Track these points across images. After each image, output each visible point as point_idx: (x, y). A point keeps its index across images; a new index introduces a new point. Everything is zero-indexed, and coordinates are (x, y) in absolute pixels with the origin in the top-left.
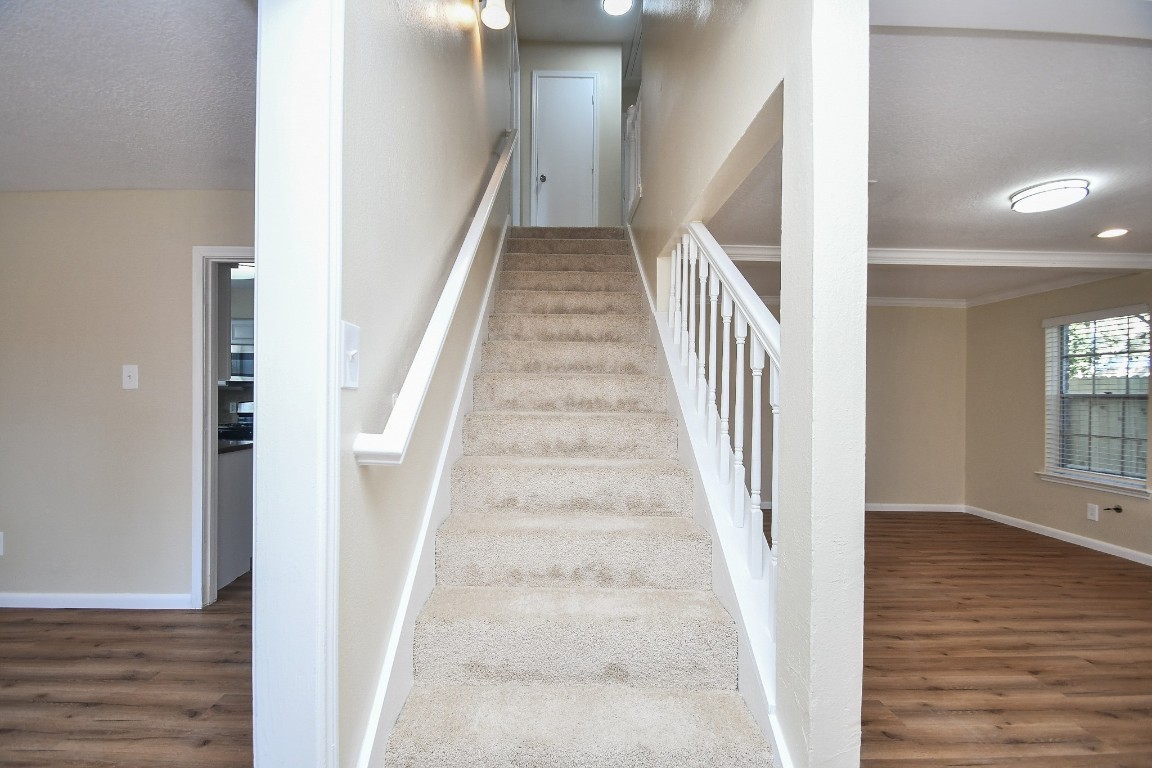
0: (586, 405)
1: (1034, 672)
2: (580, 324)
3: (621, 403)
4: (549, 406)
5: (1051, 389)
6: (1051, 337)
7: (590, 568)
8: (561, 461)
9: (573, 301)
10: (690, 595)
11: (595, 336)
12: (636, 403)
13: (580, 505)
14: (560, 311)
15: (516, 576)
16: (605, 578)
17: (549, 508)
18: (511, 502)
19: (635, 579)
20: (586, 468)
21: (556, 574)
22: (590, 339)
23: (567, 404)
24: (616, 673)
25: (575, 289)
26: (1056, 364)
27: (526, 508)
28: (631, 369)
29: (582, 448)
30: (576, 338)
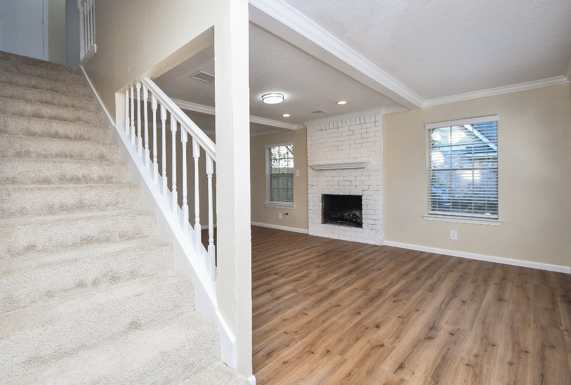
0: (76, 180)
1: (276, 274)
2: (57, 127)
3: (101, 179)
4: (46, 181)
5: (268, 172)
6: (267, 151)
7: (105, 276)
8: (64, 216)
9: (47, 111)
10: (165, 274)
11: (71, 136)
12: (111, 178)
13: (87, 241)
14: (38, 116)
15: (50, 294)
16: (115, 279)
17: (65, 247)
18: (31, 248)
19: (133, 274)
20: (90, 218)
21: (81, 285)
22: (67, 137)
23: (61, 179)
24: (135, 325)
25: (47, 103)
26: (268, 162)
27: (44, 250)
28: (102, 158)
29: (81, 206)
30: (56, 136)
